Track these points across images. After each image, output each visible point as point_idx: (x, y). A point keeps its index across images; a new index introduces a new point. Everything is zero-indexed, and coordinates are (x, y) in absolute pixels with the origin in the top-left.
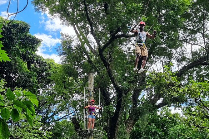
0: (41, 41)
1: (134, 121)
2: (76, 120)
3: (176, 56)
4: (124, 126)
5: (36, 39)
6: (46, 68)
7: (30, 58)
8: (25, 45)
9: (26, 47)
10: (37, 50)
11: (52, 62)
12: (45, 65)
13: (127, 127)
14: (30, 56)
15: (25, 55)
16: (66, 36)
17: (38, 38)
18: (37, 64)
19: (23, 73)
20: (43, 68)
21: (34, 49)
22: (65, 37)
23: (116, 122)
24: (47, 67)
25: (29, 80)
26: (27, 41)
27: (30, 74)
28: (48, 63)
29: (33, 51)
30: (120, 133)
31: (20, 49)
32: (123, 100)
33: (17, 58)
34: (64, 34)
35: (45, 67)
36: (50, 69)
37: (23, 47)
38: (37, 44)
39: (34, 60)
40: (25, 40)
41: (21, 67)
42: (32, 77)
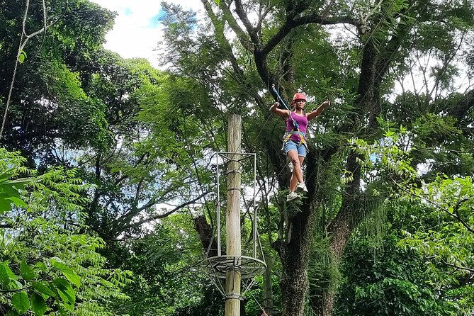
0: (115, 17)
1: (351, 223)
2: (205, 222)
3: (465, 52)
4: (324, 237)
5: (102, 11)
6: (129, 85)
7: (88, 59)
8: (73, 28)
9: (76, 32)
10: (104, 41)
11: (144, 67)
12: (127, 77)
13: (332, 240)
14: (86, 55)
15: (75, 53)
16: (176, 10)
17: (106, 10)
18: (107, 72)
19: (71, 102)
20: (122, 86)
21: (96, 37)
22: (172, 11)
23: (304, 229)
24: (133, 81)
25: (87, 120)
26: (77, 18)
27: (89, 103)
28: (133, 72)
29: (95, 41)
30: (315, 256)
31: (60, 38)
32: (319, 174)
33: (54, 64)
34: (169, 3)
35: (128, 83)
36: (138, 87)
37: (67, 34)
38: (105, 24)
39: (97, 65)
40: (74, 13)
41: (64, 86)
42: (92, 112)
